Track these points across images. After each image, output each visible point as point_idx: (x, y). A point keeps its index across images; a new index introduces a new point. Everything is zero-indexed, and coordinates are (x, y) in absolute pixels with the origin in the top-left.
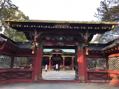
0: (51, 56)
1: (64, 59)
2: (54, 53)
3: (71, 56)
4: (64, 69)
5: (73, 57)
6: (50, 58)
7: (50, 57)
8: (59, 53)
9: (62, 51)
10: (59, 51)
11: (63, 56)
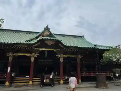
0: (36, 56)
1: (61, 60)
2: (41, 49)
3: (75, 56)
4: (62, 82)
6: (33, 59)
9: (60, 44)
10: (54, 43)
11: (59, 55)
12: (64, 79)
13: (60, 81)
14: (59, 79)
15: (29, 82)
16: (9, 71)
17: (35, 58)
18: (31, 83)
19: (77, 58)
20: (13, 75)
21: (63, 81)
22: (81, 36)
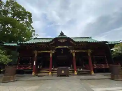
1: (74, 55)
2: (57, 47)
5: (90, 51)
6: (51, 55)
7: (52, 53)
8: (66, 47)
9: (71, 41)
10: (65, 41)
11: (72, 51)
12: (77, 70)
13: (74, 72)
14: (73, 70)
15: (49, 72)
16: (34, 64)
17: (53, 54)
18: (50, 73)
19: (87, 52)
20: (38, 67)
21: (77, 72)
22: (89, 37)
